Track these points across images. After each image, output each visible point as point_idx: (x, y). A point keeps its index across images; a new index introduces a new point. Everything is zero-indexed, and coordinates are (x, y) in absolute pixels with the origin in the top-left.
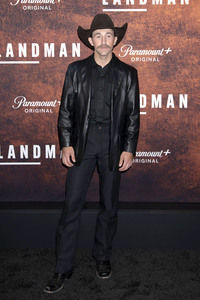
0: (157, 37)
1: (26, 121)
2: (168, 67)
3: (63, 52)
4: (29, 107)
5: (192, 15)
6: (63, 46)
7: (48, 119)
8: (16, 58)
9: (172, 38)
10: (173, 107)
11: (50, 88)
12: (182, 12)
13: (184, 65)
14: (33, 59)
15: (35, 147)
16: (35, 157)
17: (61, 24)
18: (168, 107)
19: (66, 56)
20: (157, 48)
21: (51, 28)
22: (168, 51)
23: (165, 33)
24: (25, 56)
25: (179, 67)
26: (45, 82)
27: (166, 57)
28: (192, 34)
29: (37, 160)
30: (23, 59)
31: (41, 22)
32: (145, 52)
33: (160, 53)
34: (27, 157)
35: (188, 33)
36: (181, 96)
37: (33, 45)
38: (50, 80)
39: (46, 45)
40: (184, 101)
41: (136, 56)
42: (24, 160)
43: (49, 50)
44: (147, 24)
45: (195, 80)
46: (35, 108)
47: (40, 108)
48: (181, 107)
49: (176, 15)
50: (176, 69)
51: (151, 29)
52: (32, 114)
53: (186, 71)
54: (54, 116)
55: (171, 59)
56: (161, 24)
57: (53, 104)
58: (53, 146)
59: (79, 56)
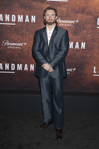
0: (72, 15)
1: (8, 52)
2: (77, 29)
3: (27, 20)
4: (10, 46)
5: (89, 4)
6: (27, 17)
7: (19, 51)
8: (4, 21)
9: (79, 15)
11: (21, 37)
12: (85, 3)
13: (84, 29)
14: (13, 22)
15: (12, 64)
16: (12, 69)
17: (26, 6)
20: (72, 20)
21: (21, 8)
22: (77, 21)
23: (76, 12)
24: (9, 21)
26: (18, 34)
27: (76, 24)
28: (89, 13)
29: (13, 71)
30: (7, 22)
31: (17, 5)
32: (66, 22)
33: (73, 22)
34: (8, 69)
35: (87, 13)
36: (82, 43)
37: (13, 16)
38: (20, 33)
39: (19, 16)
40: (83, 45)
41: (62, 23)
42: (7, 70)
43: (20, 18)
44: (67, 8)
45: (89, 36)
46: (13, 46)
47: (15, 46)
49: (82, 4)
50: (81, 30)
51: (69, 10)
52: (11, 49)
53: (85, 31)
54: (22, 50)
55: (78, 25)
56: (74, 8)
57: (21, 45)
58: (21, 65)
59: (34, 22)
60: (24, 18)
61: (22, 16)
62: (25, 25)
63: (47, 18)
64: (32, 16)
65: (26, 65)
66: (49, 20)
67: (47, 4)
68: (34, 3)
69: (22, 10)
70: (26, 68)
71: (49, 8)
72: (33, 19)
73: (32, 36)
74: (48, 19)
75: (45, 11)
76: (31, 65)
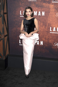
60: (38, 13)
61: (36, 12)
62: (38, 17)
64: (43, 12)
67: (52, 4)
68: (44, 4)
69: (37, 8)
72: (43, 13)
76: (41, 42)
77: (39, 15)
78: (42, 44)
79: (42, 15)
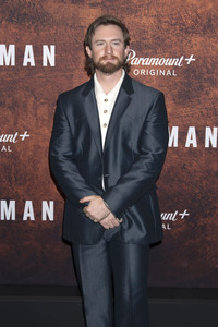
0: (174, 38)
2: (189, 85)
6: (29, 49)
7: (5, 161)
9: (197, 40)
10: (195, 145)
11: (8, 113)
13: (213, 83)
17: (25, 14)
18: (187, 145)
19: (33, 64)
20: (173, 56)
21: (10, 20)
22: (189, 60)
23: (187, 32)
25: (205, 85)
27: (186, 70)
32: (155, 61)
33: (177, 62)
38: (9, 101)
41: (140, 67)
43: (7, 55)
44: (158, 17)
48: (207, 145)
49: (204, 5)
50: (202, 88)
54: (14, 156)
55: (194, 71)
56: (181, 18)
57: (12, 138)
58: (12, 203)
59: (53, 64)
60: (20, 55)
61: (12, 48)
62: (22, 75)
63: (99, 52)
64: (45, 47)
65: (29, 204)
66: (104, 58)
67: (93, 5)
69: (13, 29)
70: (29, 214)
71: (104, 21)
73: (46, 111)
74: (102, 54)
75: (91, 30)
76: (45, 203)
77: (25, 64)
78: (51, 219)
79: (45, 64)
